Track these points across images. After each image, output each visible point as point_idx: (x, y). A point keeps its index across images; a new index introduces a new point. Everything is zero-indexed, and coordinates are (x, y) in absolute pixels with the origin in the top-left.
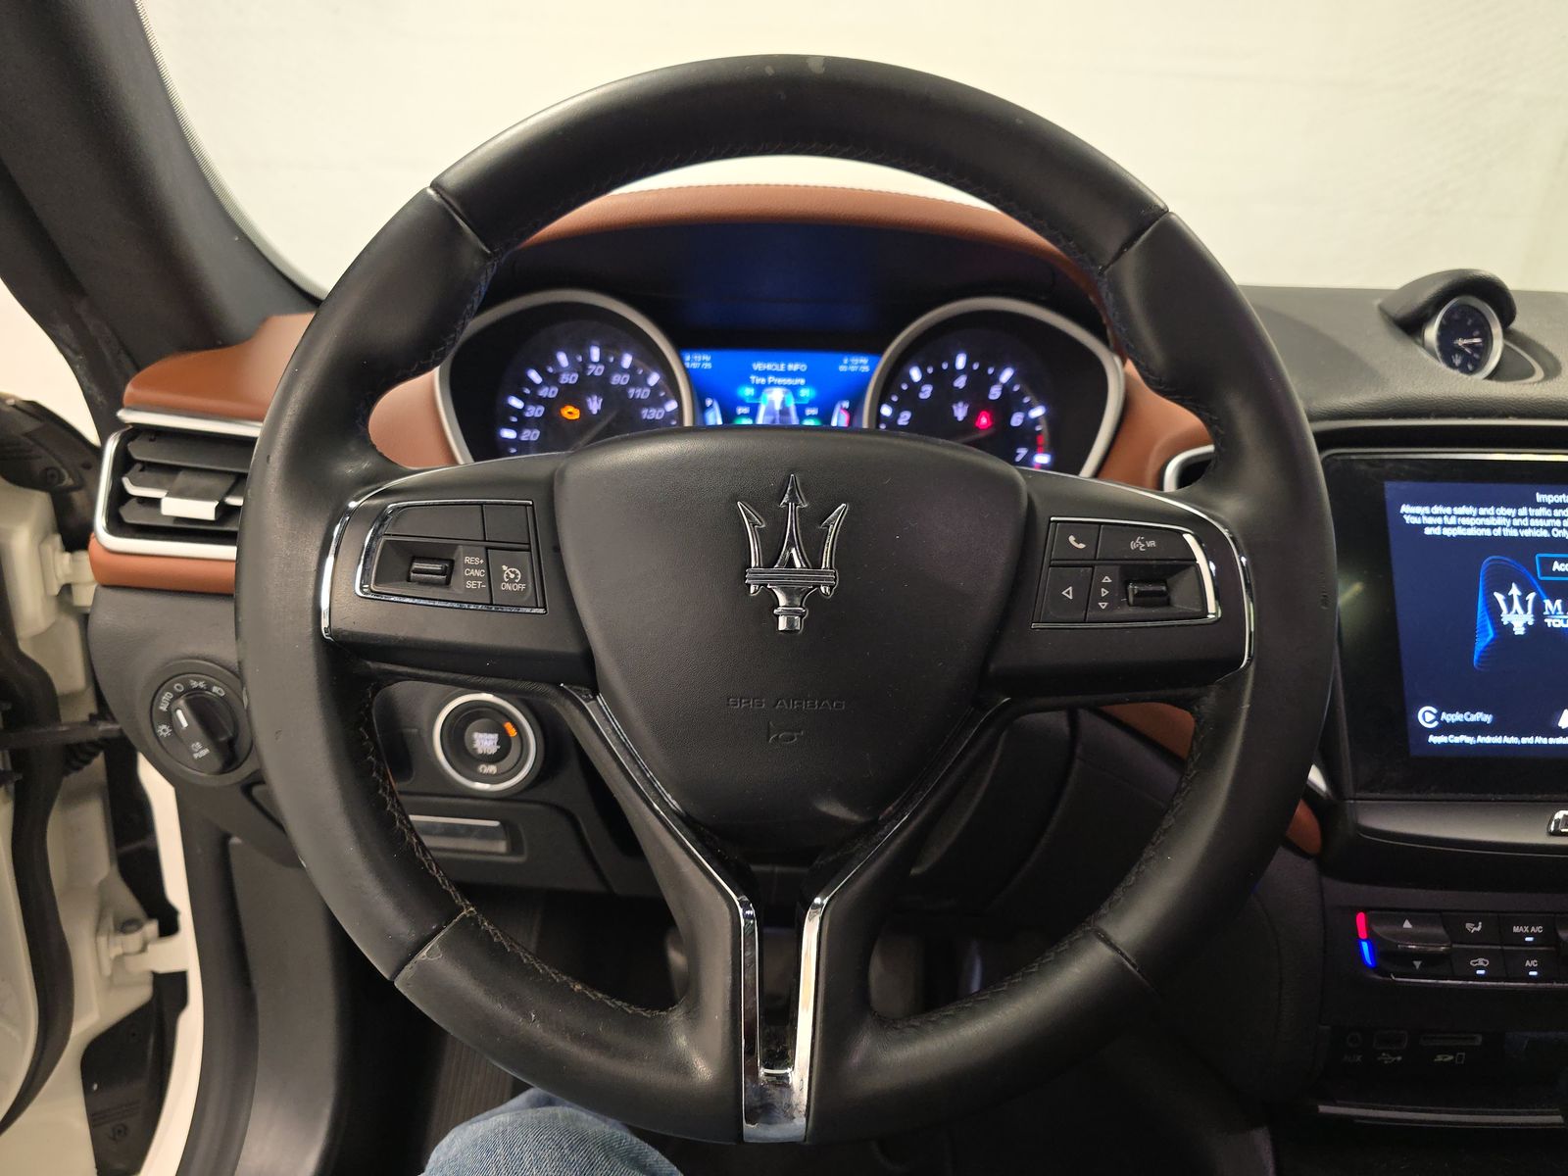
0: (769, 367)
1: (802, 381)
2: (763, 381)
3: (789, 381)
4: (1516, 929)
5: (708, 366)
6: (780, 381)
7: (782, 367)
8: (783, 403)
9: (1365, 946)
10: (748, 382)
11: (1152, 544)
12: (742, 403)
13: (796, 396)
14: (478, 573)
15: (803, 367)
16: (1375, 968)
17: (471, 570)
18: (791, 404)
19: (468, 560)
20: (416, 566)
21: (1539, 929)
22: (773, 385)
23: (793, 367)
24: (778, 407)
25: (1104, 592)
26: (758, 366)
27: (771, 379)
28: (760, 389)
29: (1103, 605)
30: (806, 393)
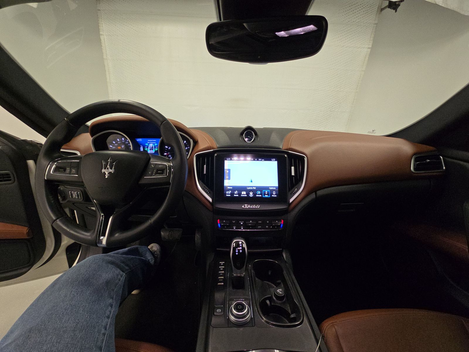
0: (150, 141)
1: (155, 143)
2: (149, 143)
3: (153, 143)
4: (240, 222)
5: (141, 140)
6: (152, 143)
7: (152, 141)
8: (152, 146)
9: (219, 224)
10: (147, 143)
11: (162, 166)
12: (146, 146)
13: (154, 145)
14: (69, 170)
15: (155, 141)
16: (220, 228)
17: (68, 170)
18: (153, 146)
19: (67, 169)
20: (60, 170)
21: (243, 222)
22: (151, 143)
23: (154, 141)
24: (151, 147)
25: (154, 173)
26: (149, 141)
27: (151, 142)
28: (149, 144)
29: (154, 174)
30: (156, 144)
